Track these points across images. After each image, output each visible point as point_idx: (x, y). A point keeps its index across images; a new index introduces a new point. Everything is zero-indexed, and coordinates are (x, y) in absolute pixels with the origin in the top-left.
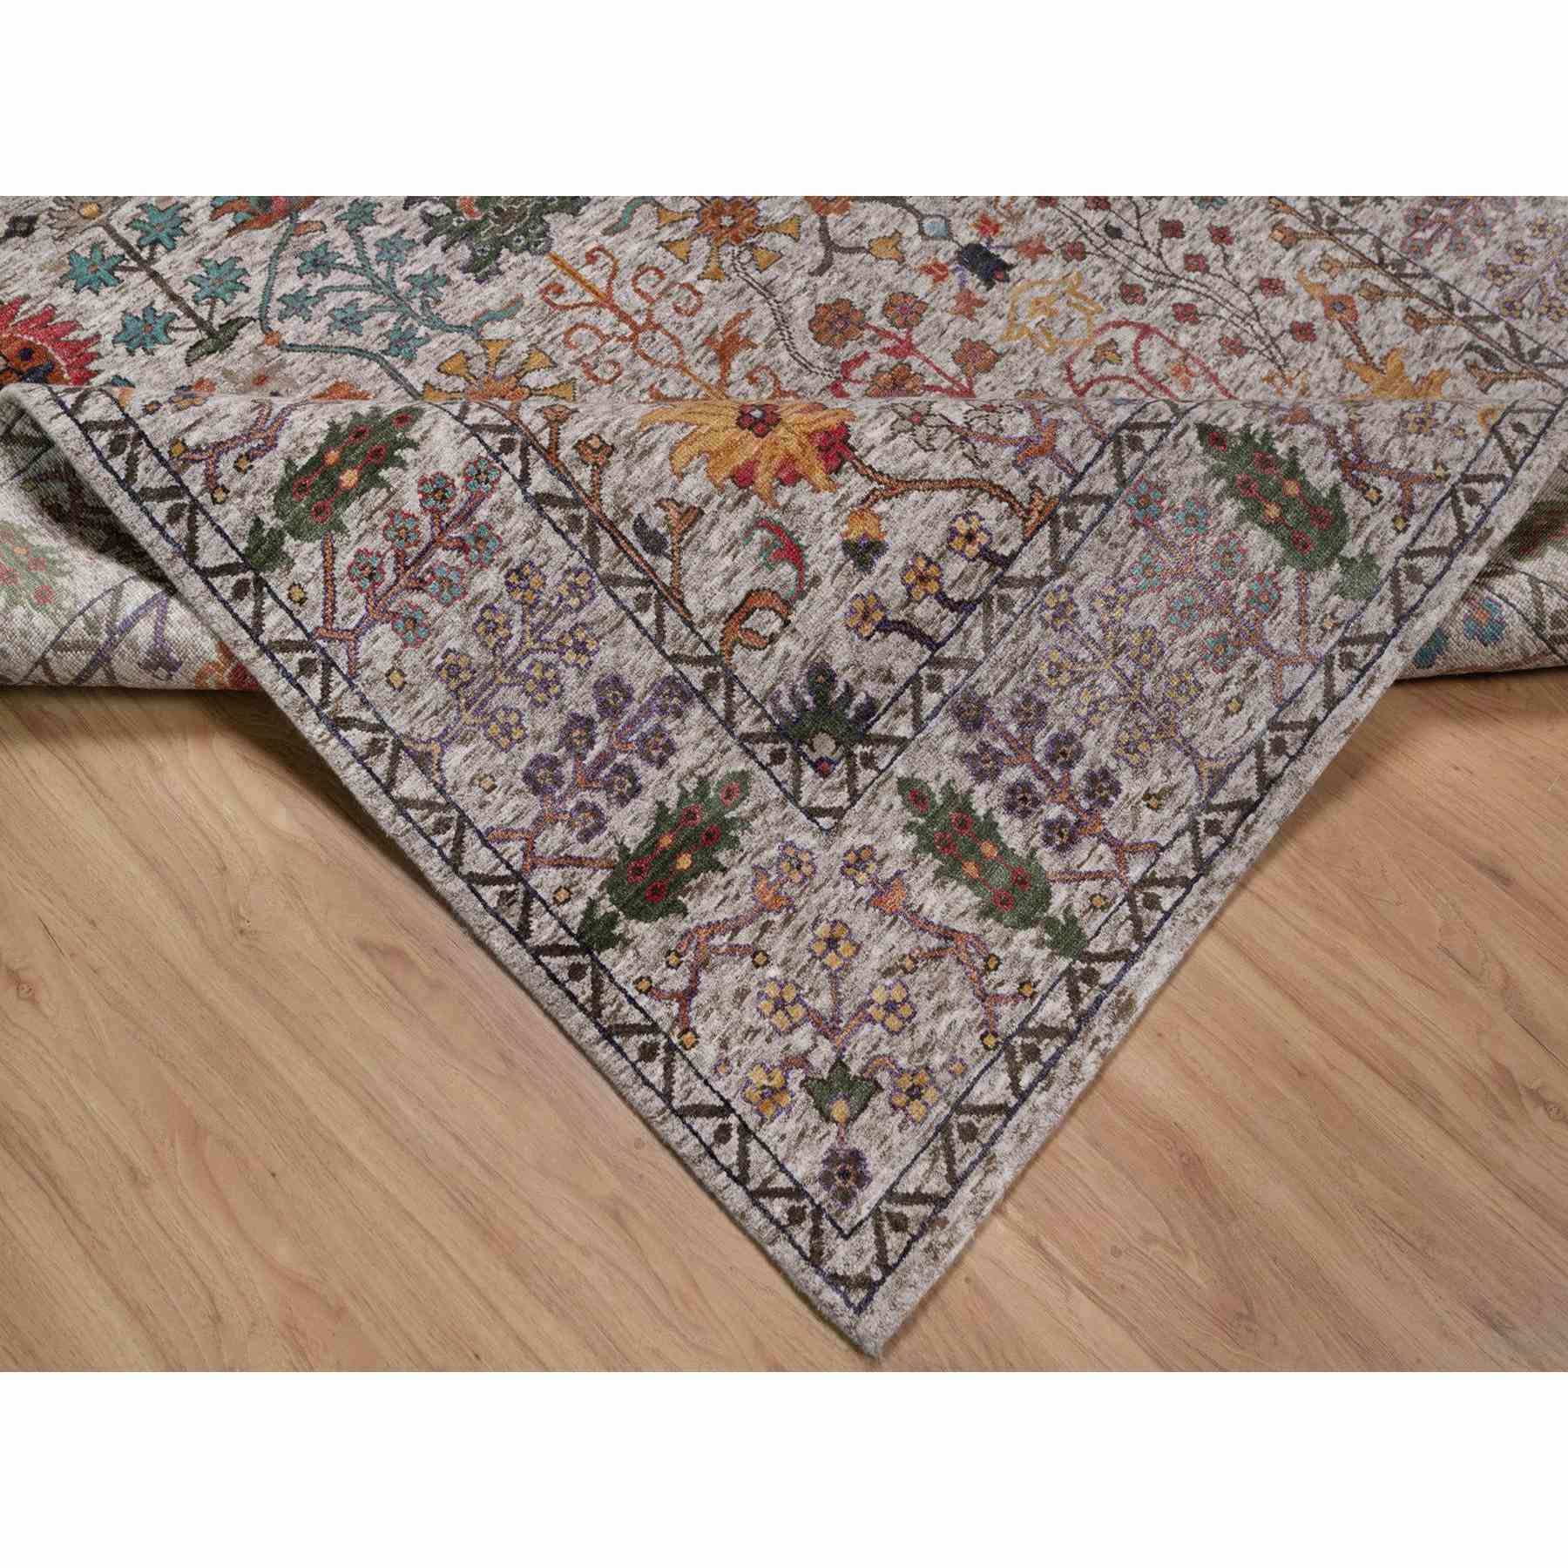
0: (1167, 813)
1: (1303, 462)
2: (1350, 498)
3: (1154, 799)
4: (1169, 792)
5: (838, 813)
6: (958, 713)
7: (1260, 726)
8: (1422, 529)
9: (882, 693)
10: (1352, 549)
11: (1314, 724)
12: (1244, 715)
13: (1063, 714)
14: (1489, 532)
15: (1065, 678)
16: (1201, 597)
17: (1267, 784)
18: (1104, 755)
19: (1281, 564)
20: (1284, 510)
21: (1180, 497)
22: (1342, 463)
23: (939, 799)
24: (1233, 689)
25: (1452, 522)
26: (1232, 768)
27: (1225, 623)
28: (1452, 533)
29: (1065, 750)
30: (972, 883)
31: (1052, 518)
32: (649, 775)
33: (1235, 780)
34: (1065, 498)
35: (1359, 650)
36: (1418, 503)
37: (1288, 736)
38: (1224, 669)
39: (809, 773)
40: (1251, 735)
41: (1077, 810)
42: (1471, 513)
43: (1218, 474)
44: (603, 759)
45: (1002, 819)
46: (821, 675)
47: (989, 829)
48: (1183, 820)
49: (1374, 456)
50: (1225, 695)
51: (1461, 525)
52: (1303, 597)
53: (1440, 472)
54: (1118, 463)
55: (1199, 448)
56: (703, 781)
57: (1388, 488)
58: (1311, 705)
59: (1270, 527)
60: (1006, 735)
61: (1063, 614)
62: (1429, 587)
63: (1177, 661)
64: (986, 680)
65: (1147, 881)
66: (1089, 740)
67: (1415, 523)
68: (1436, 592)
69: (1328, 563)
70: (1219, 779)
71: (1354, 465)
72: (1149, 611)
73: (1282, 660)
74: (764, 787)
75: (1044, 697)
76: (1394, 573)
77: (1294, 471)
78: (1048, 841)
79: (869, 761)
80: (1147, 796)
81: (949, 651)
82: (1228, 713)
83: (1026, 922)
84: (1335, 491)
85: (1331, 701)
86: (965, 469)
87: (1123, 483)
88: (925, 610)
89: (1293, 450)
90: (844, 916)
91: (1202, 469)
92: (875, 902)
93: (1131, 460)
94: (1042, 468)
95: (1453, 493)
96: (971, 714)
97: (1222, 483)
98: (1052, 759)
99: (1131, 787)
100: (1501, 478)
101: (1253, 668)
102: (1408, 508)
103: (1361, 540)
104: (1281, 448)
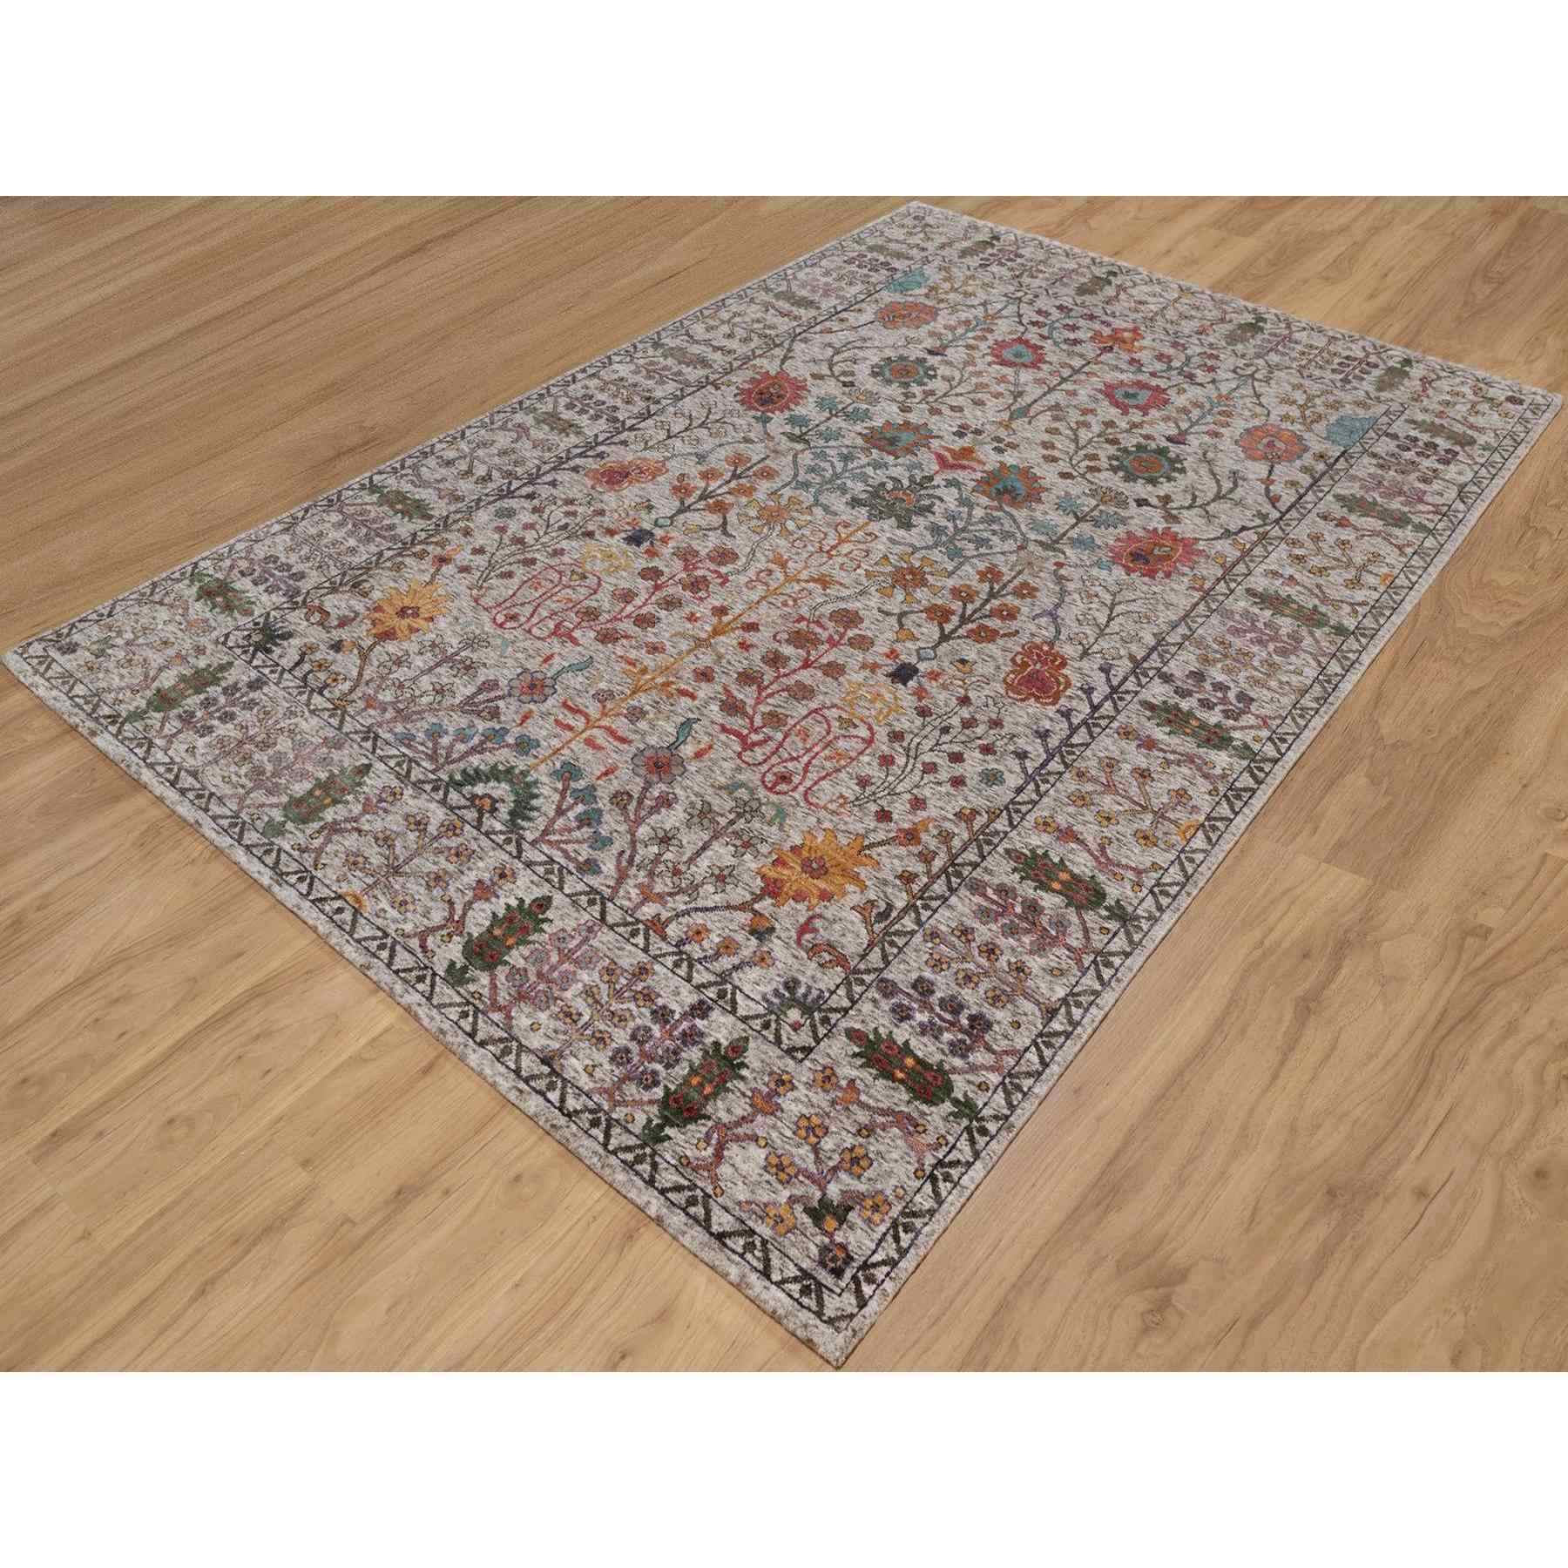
0: (184, 755)
1: (340, 806)
2: (316, 825)
3: (192, 750)
4: (193, 755)
5: (224, 643)
6: (258, 680)
7: (213, 790)
8: (290, 855)
9: (275, 656)
10: (290, 826)
11: (206, 810)
12: (221, 785)
13: (244, 716)
14: (280, 885)
15: (262, 716)
16: (284, 764)
17: (183, 792)
18: (221, 732)
19: (291, 796)
20: (317, 798)
21: (336, 755)
22: (335, 822)
23: (220, 675)
24: (234, 778)
25: (290, 870)
26: (196, 779)
27: (268, 774)
28: (285, 870)
29: (227, 717)
30: (174, 687)
31: (336, 708)
32: (262, 588)
33: (190, 780)
34: (345, 712)
35: (237, 830)
36: (306, 855)
37: (204, 800)
38: (246, 776)
39: (246, 633)
40: (210, 786)
41: (197, 722)
42: (293, 879)
43: (342, 771)
44: (273, 575)
45: (202, 697)
46: (288, 636)
47: (198, 692)
48: (178, 760)
49: (335, 837)
50: (233, 776)
51: (288, 874)
52: (271, 806)
53: (320, 866)
54: (356, 732)
55: (357, 764)
56: (253, 603)
57: (316, 843)
58: (215, 808)
59: (310, 793)
60: (242, 696)
61: (291, 713)
62: (260, 859)
63: (256, 756)
64: (270, 689)
65: (151, 744)
66: (230, 726)
67: (296, 854)
68: (255, 860)
69: (286, 816)
70: (194, 774)
71: (334, 828)
72: (284, 744)
73: (242, 799)
74: (243, 620)
75: (255, 710)
76: (272, 844)
77: (335, 802)
78: (185, 712)
79: (245, 652)
80: (194, 747)
81: (286, 675)
82: (224, 777)
83: (149, 703)
84: (322, 819)
85: (214, 818)
86: (366, 677)
87: (347, 734)
88: (306, 667)
89: (348, 802)
90: (176, 646)
91: (346, 765)
92: (178, 655)
93: (357, 737)
94: (361, 704)
95: (307, 871)
96: (255, 685)
97: (336, 772)
98: (226, 713)
99: (201, 743)
100: (309, 894)
101: (243, 786)
102: (302, 850)
103: (293, 830)
104: (350, 798)
